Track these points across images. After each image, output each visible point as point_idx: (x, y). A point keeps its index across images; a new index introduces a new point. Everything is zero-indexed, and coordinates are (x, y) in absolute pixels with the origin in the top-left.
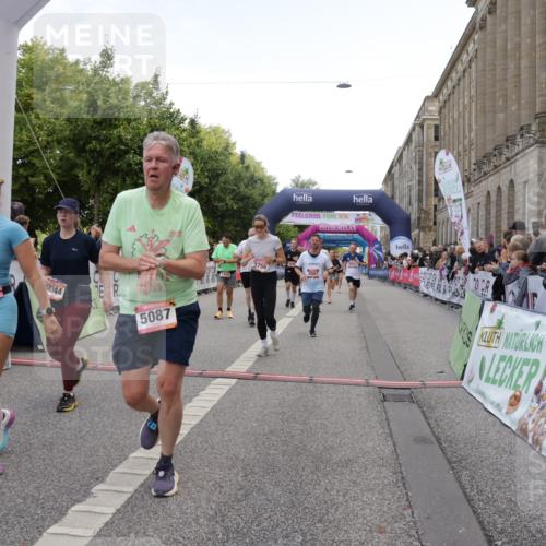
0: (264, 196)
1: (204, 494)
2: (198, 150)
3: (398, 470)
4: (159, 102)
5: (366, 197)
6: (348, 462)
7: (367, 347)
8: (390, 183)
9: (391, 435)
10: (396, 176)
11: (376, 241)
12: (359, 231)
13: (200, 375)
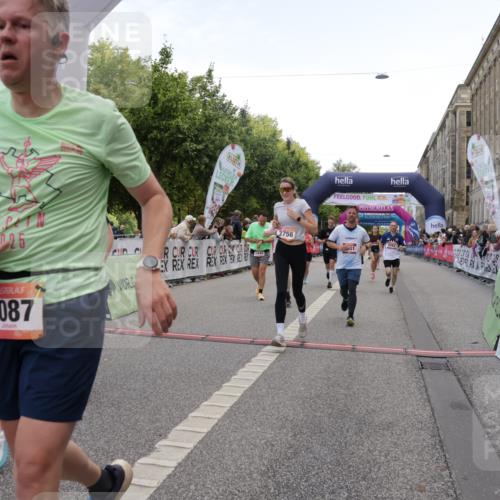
0: (308, 179)
1: (257, 452)
2: (248, 138)
3: (436, 433)
4: (213, 94)
5: (402, 179)
6: (390, 426)
7: (405, 319)
8: (425, 167)
9: (429, 401)
10: (431, 159)
11: (412, 220)
12: (397, 211)
13: (252, 343)
